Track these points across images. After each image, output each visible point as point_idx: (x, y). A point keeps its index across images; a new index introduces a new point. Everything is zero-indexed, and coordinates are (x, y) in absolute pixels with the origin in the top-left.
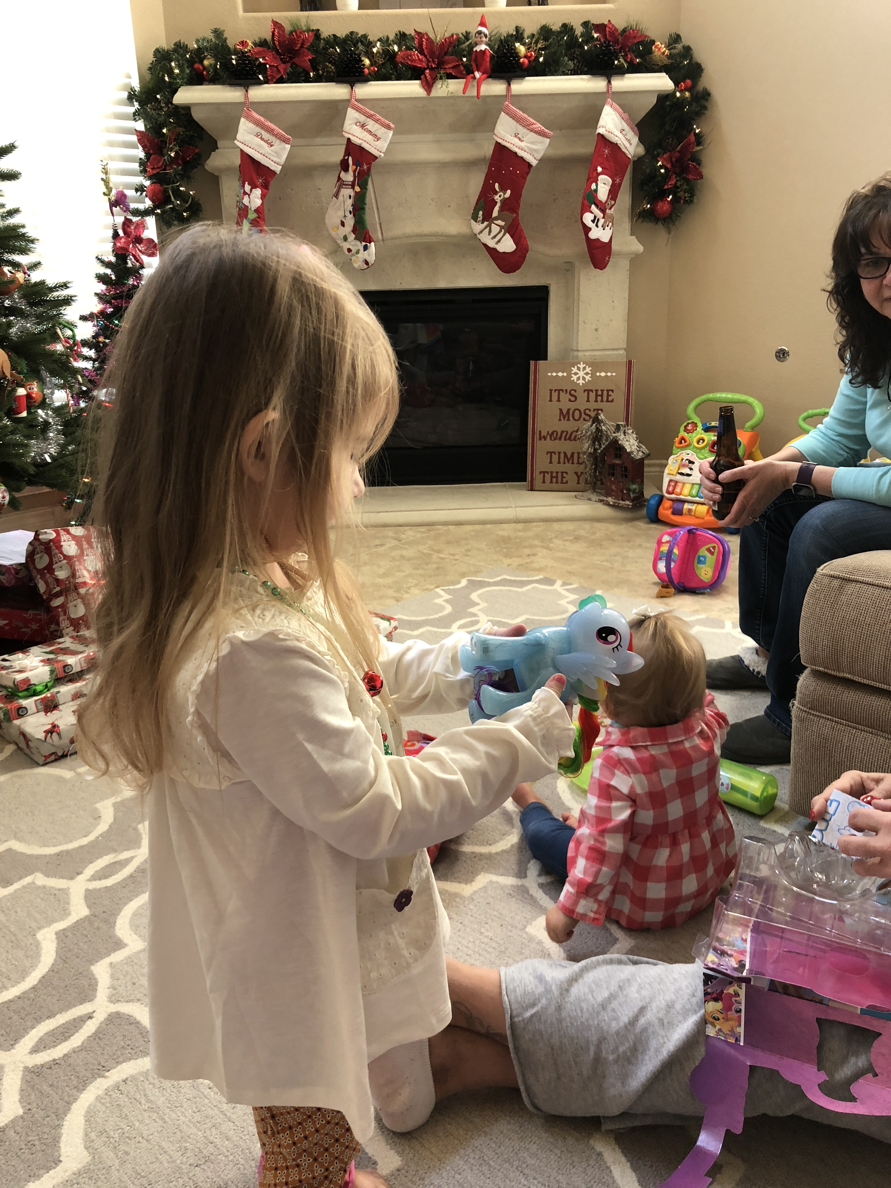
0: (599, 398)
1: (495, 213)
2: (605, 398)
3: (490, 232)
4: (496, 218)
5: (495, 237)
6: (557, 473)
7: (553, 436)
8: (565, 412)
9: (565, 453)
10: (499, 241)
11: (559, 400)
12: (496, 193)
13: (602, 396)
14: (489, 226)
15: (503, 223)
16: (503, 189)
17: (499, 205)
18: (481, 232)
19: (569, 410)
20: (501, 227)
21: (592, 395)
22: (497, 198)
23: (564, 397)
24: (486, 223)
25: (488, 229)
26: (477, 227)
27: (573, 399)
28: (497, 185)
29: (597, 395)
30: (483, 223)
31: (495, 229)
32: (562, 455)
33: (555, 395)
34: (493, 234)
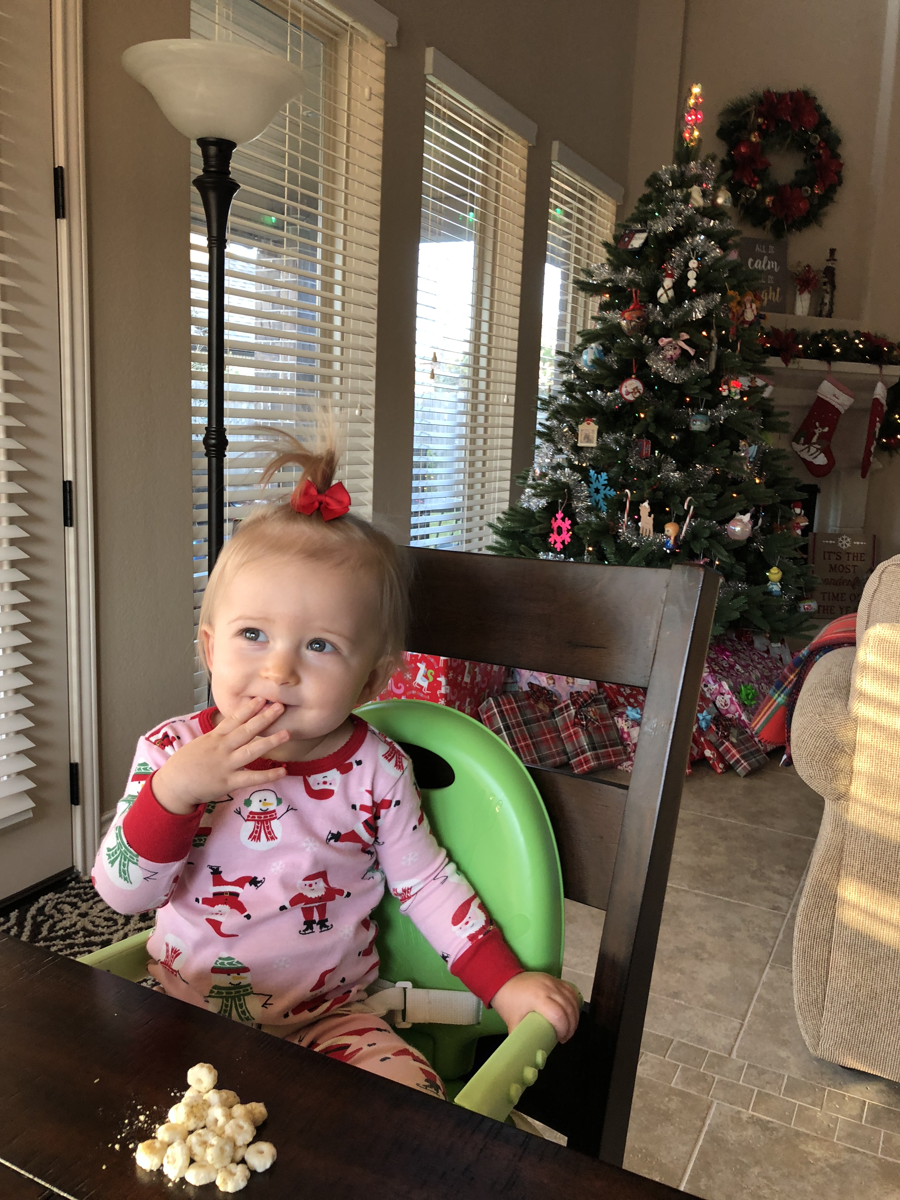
0: (855, 559)
1: (814, 439)
2: (859, 559)
3: (809, 451)
4: (814, 443)
5: (812, 454)
6: (828, 606)
7: (826, 582)
8: (833, 566)
9: (833, 594)
10: (816, 457)
11: (830, 559)
12: (816, 428)
13: (857, 557)
14: (809, 448)
15: (819, 447)
16: (823, 427)
17: (817, 435)
18: (802, 451)
19: (835, 565)
20: (818, 449)
21: (851, 556)
22: (817, 431)
23: (834, 557)
24: (807, 446)
25: (807, 450)
26: (798, 447)
27: (838, 558)
28: (817, 424)
29: (854, 556)
30: (803, 444)
31: (813, 450)
32: (831, 594)
33: (827, 556)
34: (810, 453)
